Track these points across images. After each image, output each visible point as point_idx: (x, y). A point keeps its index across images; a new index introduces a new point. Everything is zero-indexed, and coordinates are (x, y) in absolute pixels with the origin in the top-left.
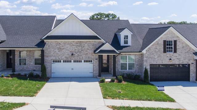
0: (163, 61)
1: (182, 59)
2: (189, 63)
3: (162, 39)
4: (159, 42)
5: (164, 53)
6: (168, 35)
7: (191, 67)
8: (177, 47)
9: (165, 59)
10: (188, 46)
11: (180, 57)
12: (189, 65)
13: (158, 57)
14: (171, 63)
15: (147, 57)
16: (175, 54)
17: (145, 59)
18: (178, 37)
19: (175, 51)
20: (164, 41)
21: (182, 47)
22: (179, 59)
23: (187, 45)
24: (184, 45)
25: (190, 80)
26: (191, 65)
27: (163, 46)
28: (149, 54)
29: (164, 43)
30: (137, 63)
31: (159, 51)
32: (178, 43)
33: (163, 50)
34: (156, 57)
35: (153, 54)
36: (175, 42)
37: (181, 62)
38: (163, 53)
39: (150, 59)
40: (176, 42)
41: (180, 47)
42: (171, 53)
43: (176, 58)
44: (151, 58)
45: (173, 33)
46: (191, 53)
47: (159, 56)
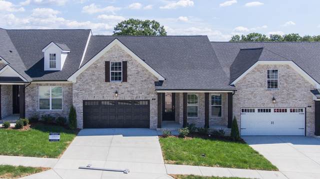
0: (105, 95)
1: (137, 92)
2: (149, 99)
3: (104, 60)
4: (99, 65)
5: (106, 81)
6: (113, 53)
7: (151, 105)
8: (128, 73)
9: (108, 92)
10: (147, 70)
11: (132, 89)
12: (149, 101)
13: (97, 88)
14: (118, 99)
15: (78, 89)
16: (125, 84)
17: (75, 91)
18: (129, 56)
19: (125, 80)
20: (106, 62)
21: (136, 72)
22: (131, 92)
23: (144, 70)
24: (139, 69)
25: (150, 126)
26: (151, 102)
27: (104, 71)
28: (82, 84)
29: (106, 65)
30: (65, 99)
31: (98, 78)
32: (129, 66)
33: (104, 77)
34: (93, 89)
35: (88, 84)
36: (125, 63)
37: (135, 96)
38: (104, 82)
39: (83, 92)
40: (127, 64)
41: (133, 72)
42: (118, 83)
43: (126, 90)
44: (85, 90)
45: (121, 49)
46: (152, 82)
47: (99, 87)
